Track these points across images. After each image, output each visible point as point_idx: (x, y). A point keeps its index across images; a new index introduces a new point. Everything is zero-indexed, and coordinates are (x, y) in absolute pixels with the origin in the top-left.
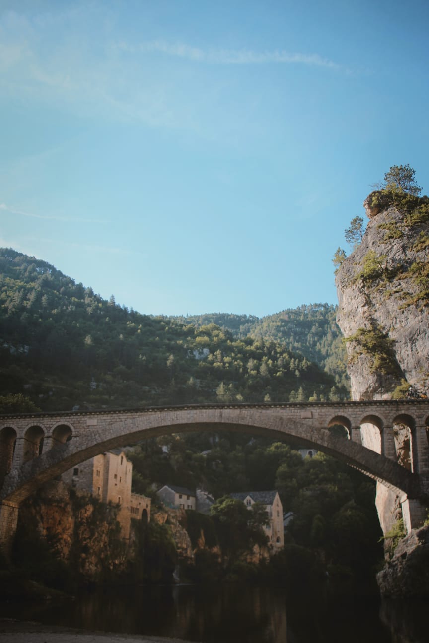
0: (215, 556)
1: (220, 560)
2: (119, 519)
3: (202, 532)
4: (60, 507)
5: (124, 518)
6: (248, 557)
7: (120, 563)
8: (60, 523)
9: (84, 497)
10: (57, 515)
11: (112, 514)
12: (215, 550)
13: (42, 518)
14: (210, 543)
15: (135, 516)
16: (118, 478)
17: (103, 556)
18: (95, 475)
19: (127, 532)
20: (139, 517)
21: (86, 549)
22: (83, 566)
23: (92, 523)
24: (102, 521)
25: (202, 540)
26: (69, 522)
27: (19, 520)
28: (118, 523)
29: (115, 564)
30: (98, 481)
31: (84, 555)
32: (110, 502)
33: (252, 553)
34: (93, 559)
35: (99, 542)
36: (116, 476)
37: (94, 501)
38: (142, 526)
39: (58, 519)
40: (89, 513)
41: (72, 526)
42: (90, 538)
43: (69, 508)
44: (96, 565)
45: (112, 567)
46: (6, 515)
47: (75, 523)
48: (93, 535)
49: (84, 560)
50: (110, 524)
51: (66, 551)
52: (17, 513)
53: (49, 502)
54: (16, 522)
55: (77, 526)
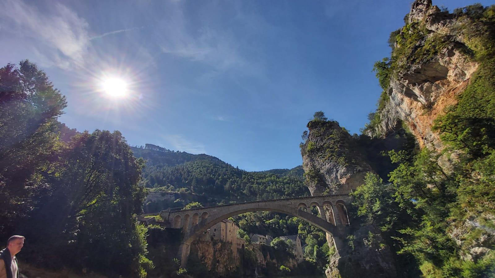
0: (274, 264)
1: (276, 265)
2: (232, 249)
3: (268, 253)
4: (207, 244)
5: (234, 248)
6: (288, 264)
7: (233, 268)
8: (207, 251)
9: (217, 240)
10: (206, 248)
11: (229, 246)
12: (274, 261)
13: (200, 249)
14: (272, 258)
15: (238, 247)
16: (231, 232)
17: (225, 264)
18: (222, 231)
19: (235, 254)
20: (241, 247)
21: (218, 262)
22: (217, 269)
23: (220, 250)
24: (225, 249)
25: (268, 257)
26: (211, 250)
27: (191, 250)
28: (231, 250)
29: (230, 268)
30: (223, 233)
31: (218, 264)
32: (228, 242)
33: (290, 262)
34: (222, 266)
35: (224, 258)
36: (230, 231)
37: (221, 241)
38: (242, 251)
39: (207, 249)
40: (219, 246)
41: (213, 252)
42: (220, 257)
43: (211, 244)
44: (223, 268)
45: (229, 269)
46: (185, 248)
47: (214, 251)
48: (221, 255)
49: (218, 266)
50: (228, 251)
51: (210, 262)
52: (190, 247)
53: (203, 242)
54: (189, 251)
55: (215, 252)
